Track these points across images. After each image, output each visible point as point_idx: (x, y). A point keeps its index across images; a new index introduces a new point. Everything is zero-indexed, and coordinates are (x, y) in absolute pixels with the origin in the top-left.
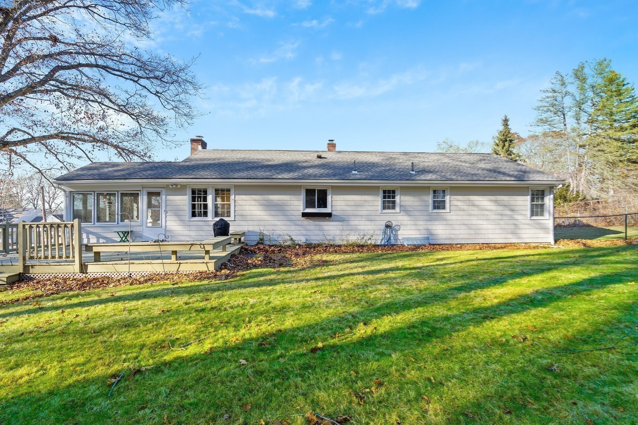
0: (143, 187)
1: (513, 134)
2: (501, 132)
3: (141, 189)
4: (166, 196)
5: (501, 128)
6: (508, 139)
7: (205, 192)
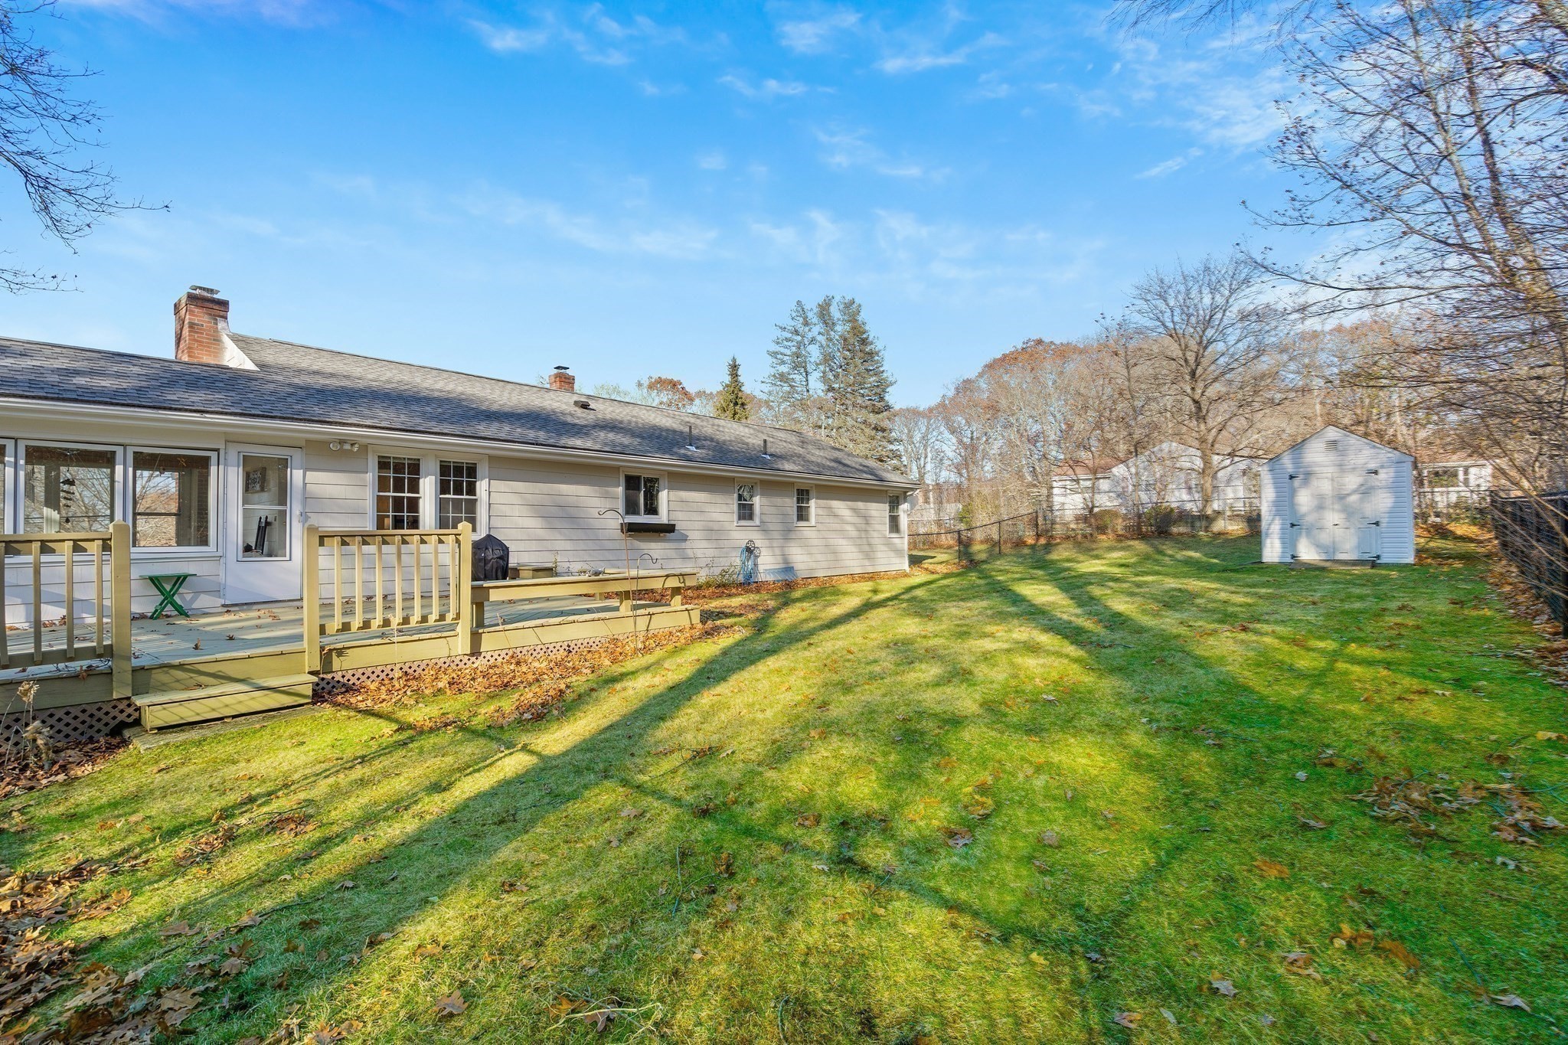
0: (230, 440)
1: (748, 396)
2: (727, 386)
3: (222, 446)
4: (306, 470)
5: (727, 379)
6: (740, 402)
7: (415, 468)
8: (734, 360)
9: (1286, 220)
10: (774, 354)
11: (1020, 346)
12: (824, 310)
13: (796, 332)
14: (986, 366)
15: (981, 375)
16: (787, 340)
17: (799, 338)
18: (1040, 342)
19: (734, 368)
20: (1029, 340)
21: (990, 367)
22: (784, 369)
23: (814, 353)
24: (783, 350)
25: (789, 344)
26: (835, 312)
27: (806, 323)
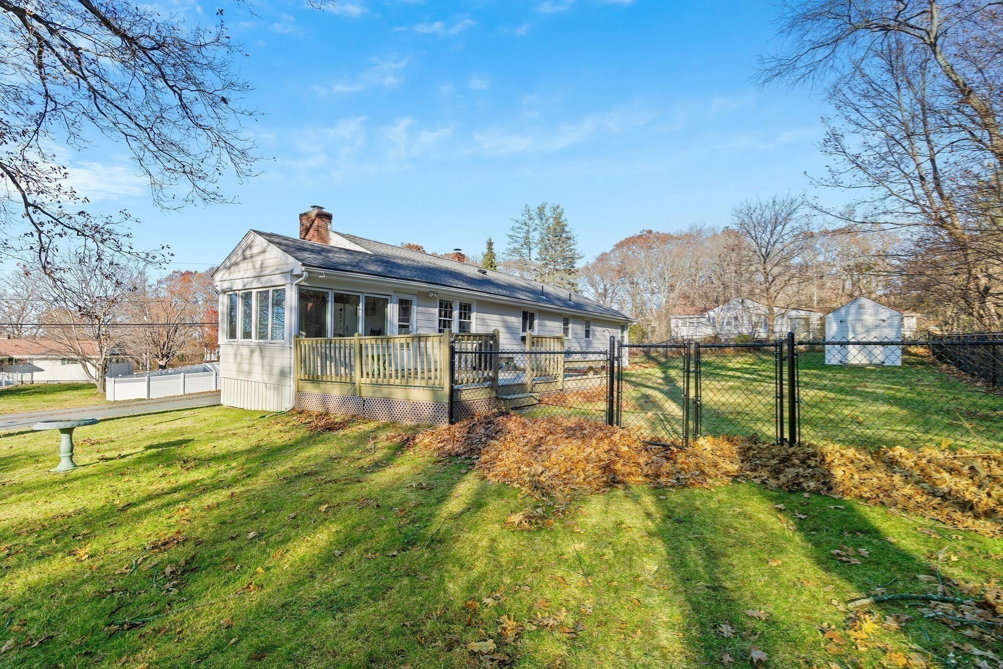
0: (395, 291)
2: (486, 255)
3: (392, 294)
4: (417, 306)
7: (451, 306)
8: (490, 239)
9: (828, 184)
10: (510, 236)
11: (638, 234)
12: (541, 211)
13: (525, 224)
14: (616, 245)
15: (612, 251)
16: (520, 228)
17: (527, 228)
18: (650, 232)
19: (490, 244)
20: (644, 230)
21: (620, 246)
22: (516, 245)
23: (536, 236)
24: (516, 234)
25: (520, 230)
26: (548, 212)
27: (530, 219)
